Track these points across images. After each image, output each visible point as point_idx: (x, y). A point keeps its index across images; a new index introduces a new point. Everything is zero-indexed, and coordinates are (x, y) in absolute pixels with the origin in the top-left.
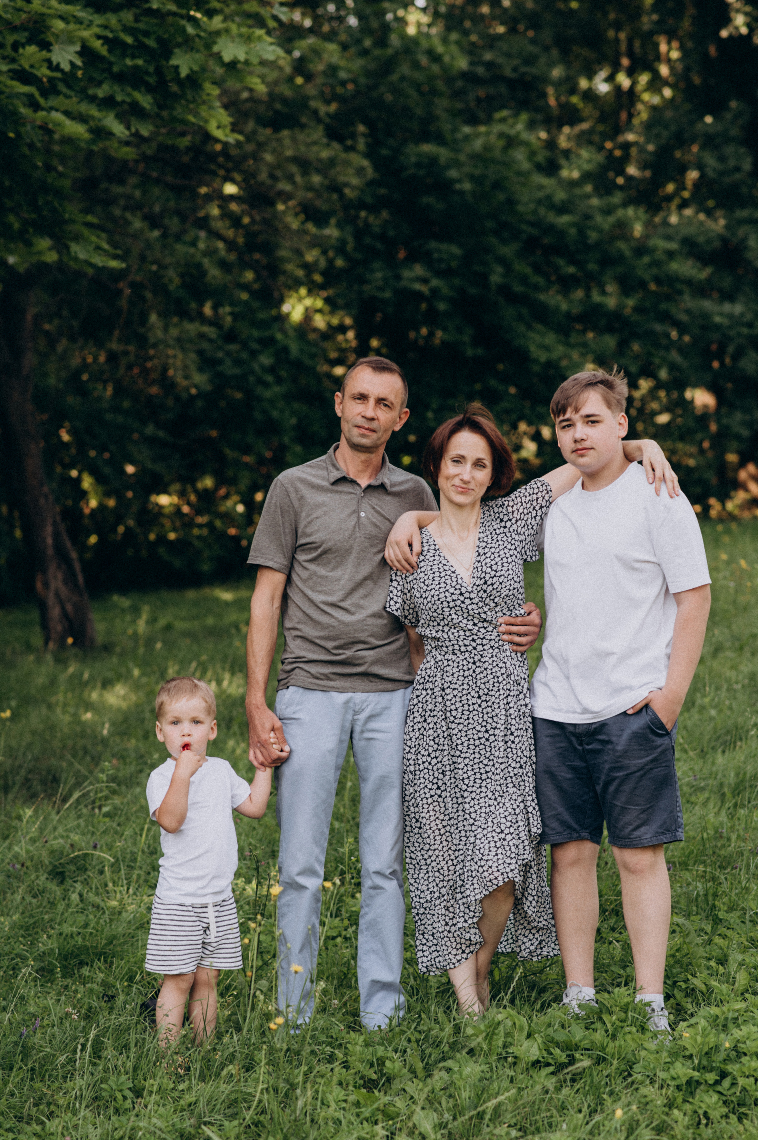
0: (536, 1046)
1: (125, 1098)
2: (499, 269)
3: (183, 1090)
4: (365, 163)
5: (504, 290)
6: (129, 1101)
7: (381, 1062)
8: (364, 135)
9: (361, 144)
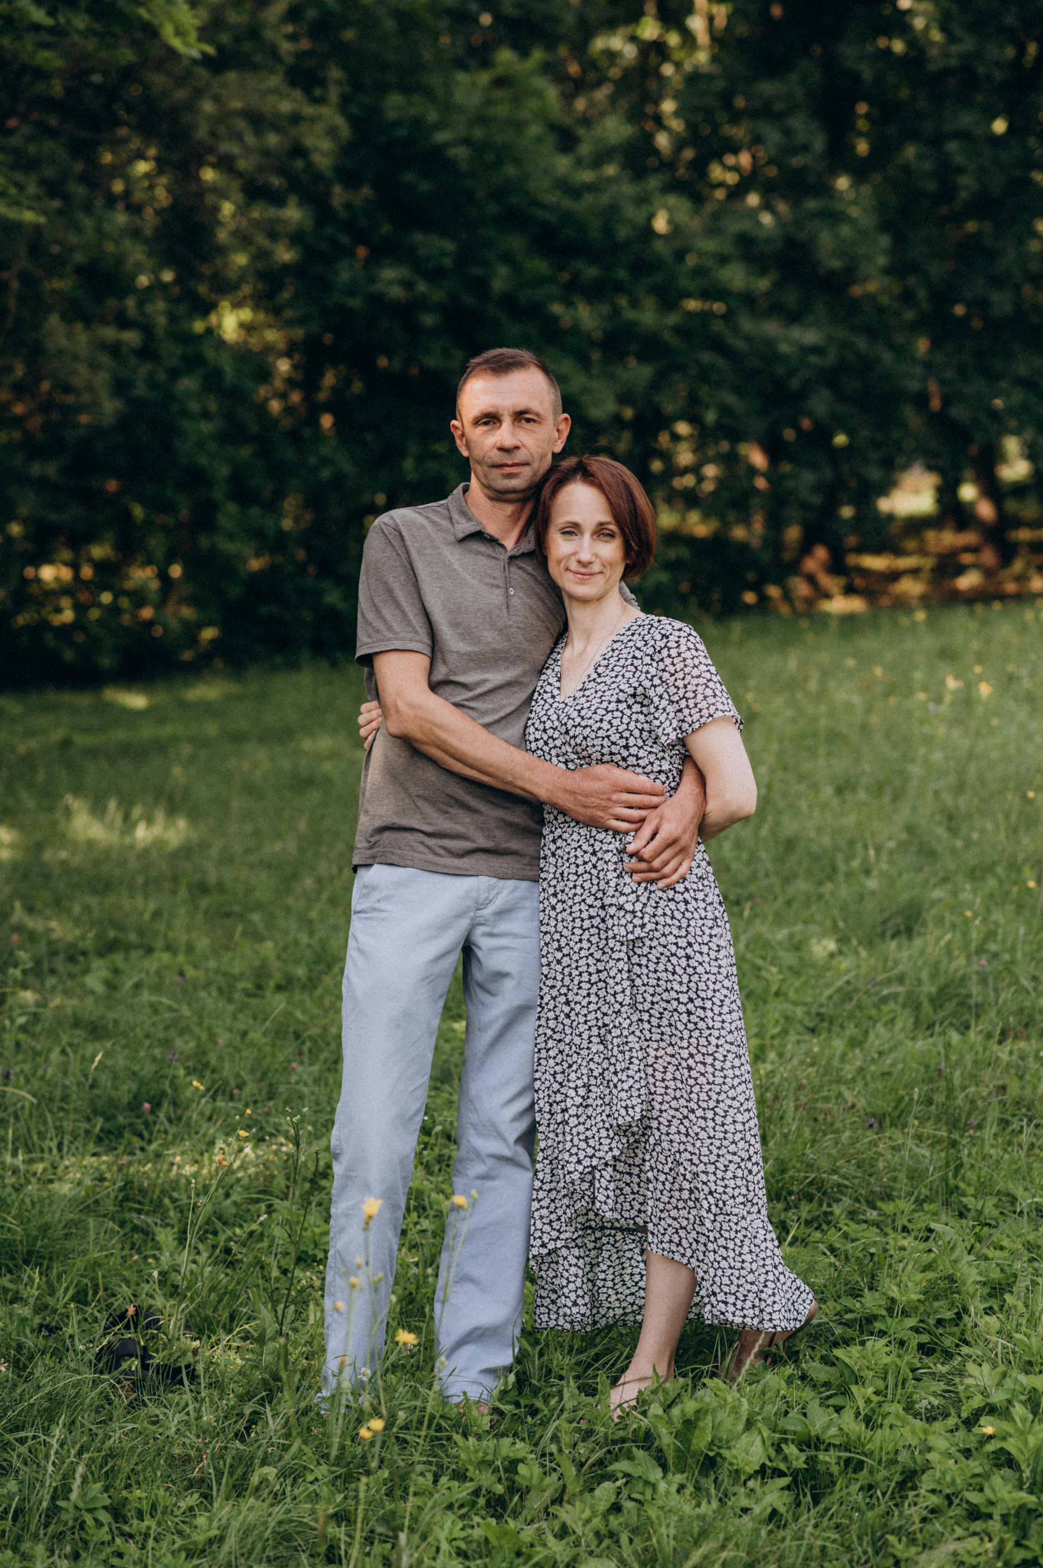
0: (758, 1442)
1: (99, 1524)
2: (503, 271)
3: (191, 1509)
4: (339, 121)
5: (508, 301)
6: (106, 1529)
7: (512, 1465)
8: (339, 83)
9: (334, 94)
